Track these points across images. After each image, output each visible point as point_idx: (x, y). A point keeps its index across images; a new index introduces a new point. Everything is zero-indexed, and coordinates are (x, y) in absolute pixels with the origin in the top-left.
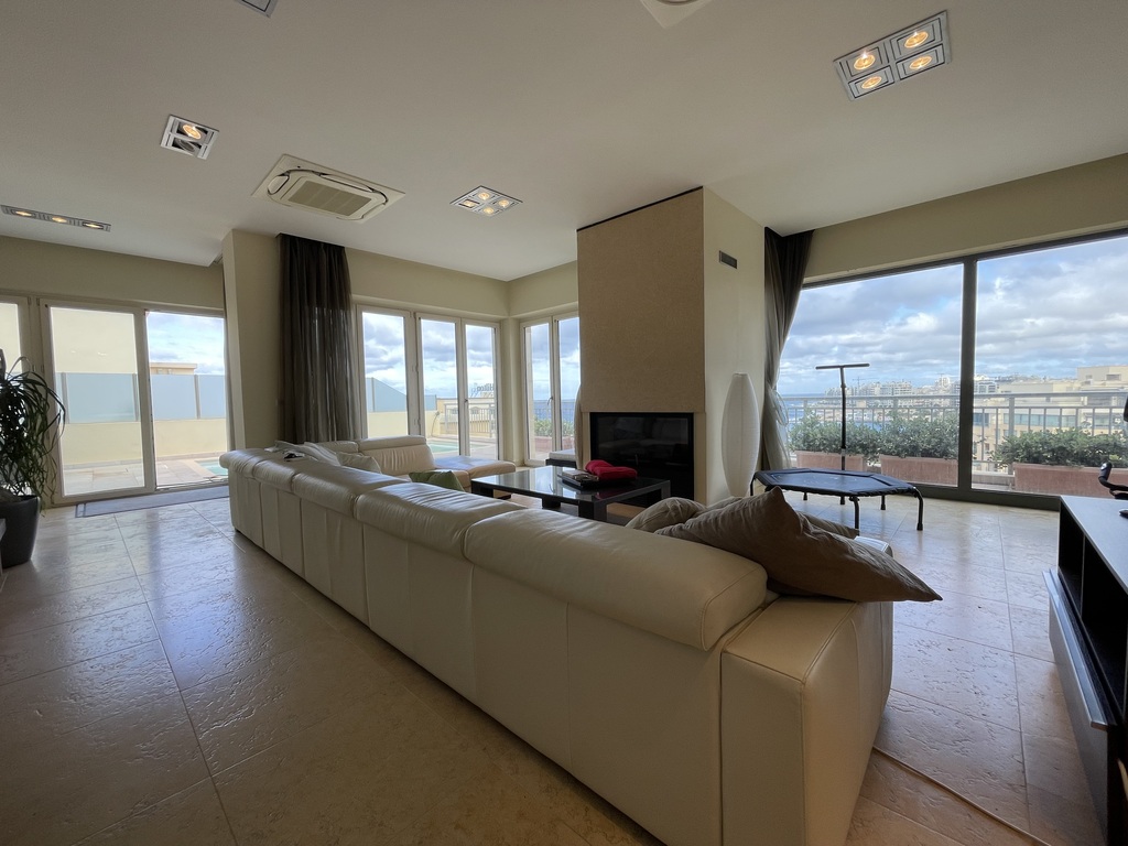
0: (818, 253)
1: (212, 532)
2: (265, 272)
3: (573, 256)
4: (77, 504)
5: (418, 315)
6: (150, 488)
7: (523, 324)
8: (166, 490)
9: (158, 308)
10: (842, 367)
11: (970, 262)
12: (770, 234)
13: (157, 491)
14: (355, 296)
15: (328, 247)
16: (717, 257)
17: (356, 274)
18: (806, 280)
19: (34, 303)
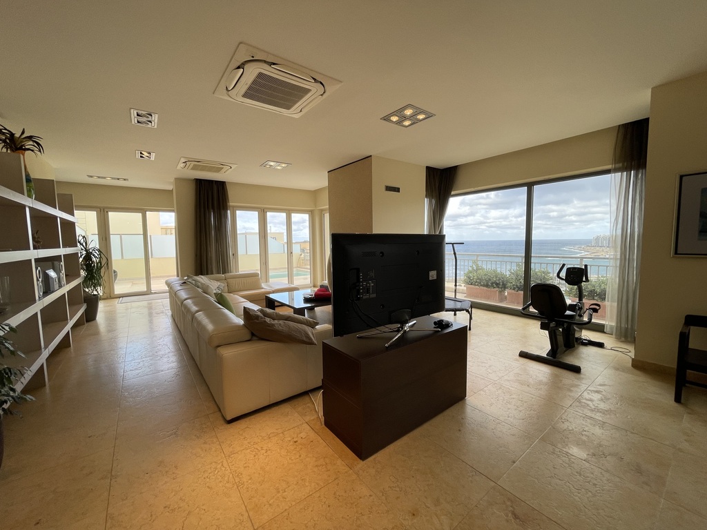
0: (461, 178)
1: (163, 313)
2: (189, 195)
3: (326, 184)
4: (120, 298)
5: (265, 210)
6: (148, 292)
7: (323, 212)
8: (155, 293)
9: (151, 210)
10: (453, 244)
11: (530, 186)
12: (429, 169)
13: (152, 293)
14: (231, 204)
15: (217, 182)
16: (384, 188)
17: (231, 193)
18: (453, 193)
19: (102, 210)
